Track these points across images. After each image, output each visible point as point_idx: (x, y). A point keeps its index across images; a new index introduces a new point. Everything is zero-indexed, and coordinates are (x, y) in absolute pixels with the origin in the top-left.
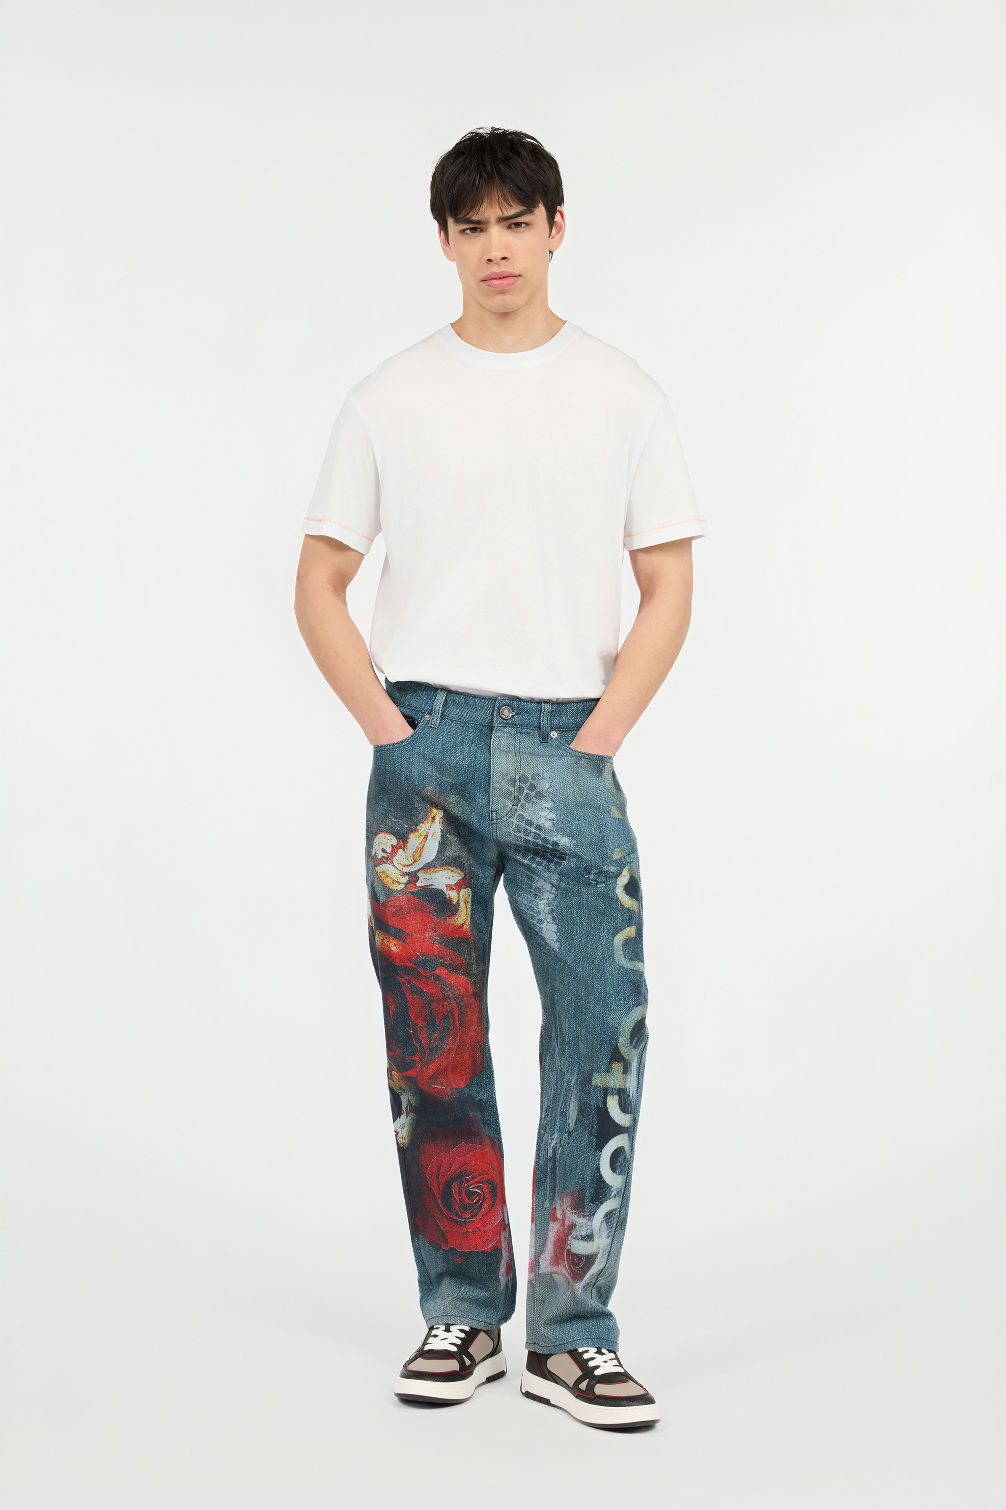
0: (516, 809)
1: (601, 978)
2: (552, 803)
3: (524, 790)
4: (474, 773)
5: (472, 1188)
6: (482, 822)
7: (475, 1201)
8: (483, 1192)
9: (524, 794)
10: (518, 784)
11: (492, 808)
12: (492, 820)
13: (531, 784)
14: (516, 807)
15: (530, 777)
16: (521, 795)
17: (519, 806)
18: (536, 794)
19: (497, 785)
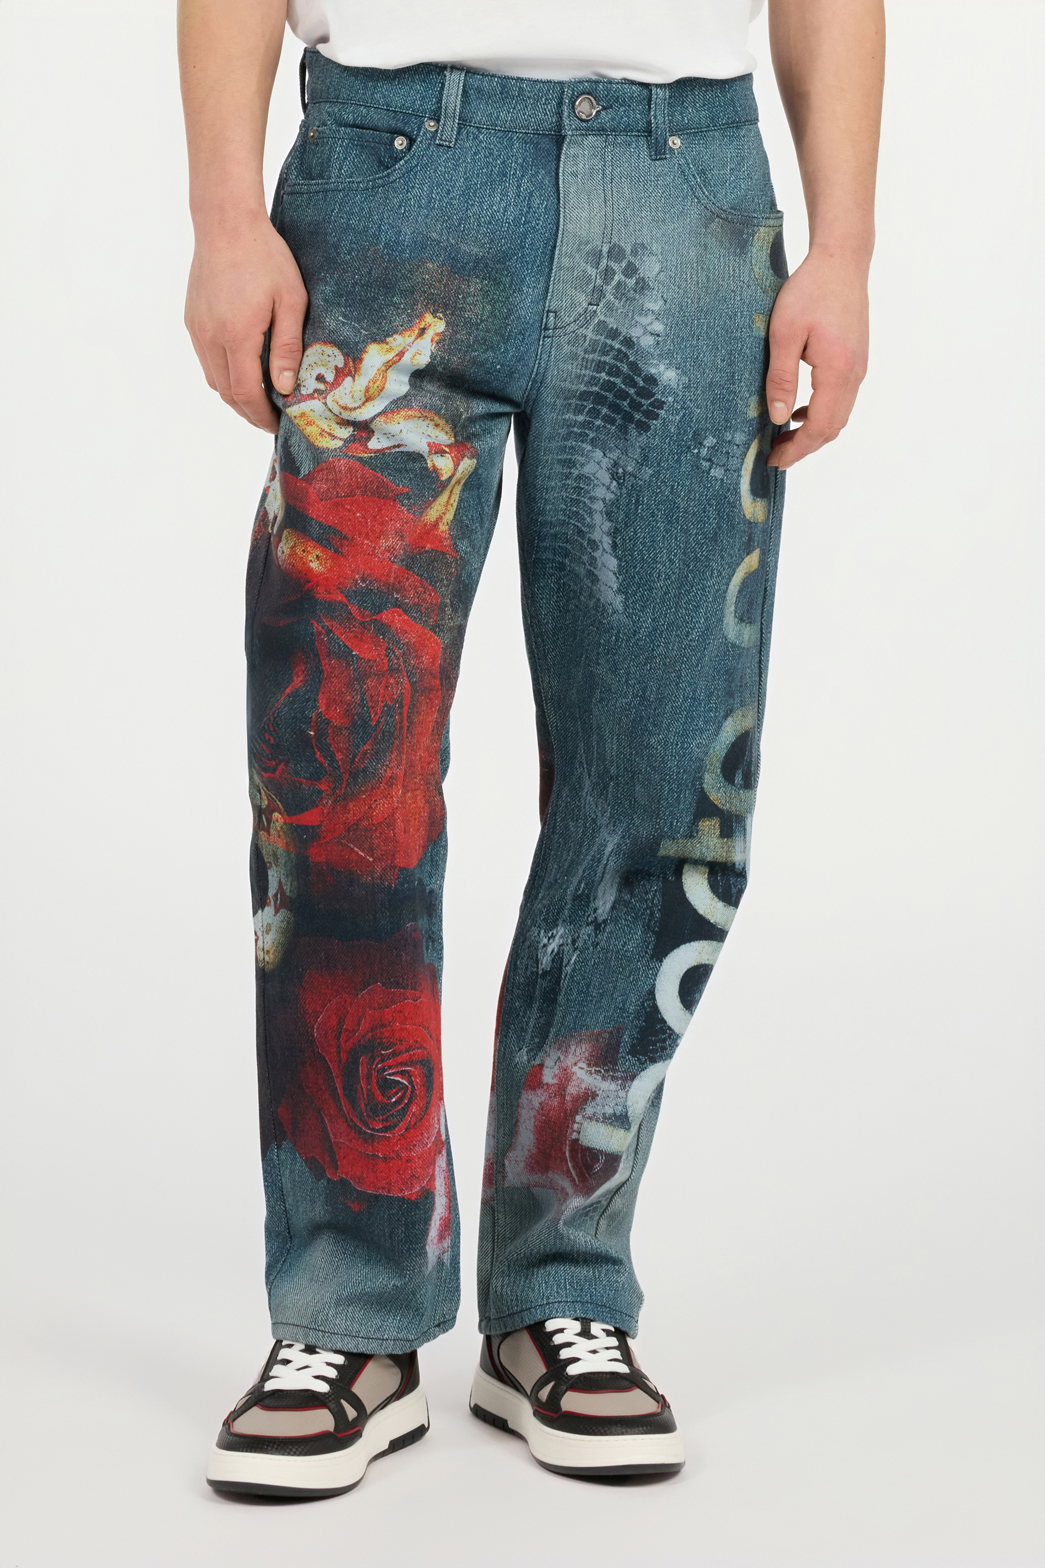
0: (595, 312)
1: (697, 665)
2: (661, 302)
3: (614, 274)
4: (525, 235)
5: (389, 1075)
6: (527, 334)
7: (394, 1100)
8: (411, 1082)
9: (614, 283)
10: (604, 263)
11: (549, 307)
12: (546, 329)
13: (630, 264)
14: (595, 307)
15: (628, 250)
16: (607, 284)
17: (601, 305)
18: (636, 283)
19: (566, 261)
